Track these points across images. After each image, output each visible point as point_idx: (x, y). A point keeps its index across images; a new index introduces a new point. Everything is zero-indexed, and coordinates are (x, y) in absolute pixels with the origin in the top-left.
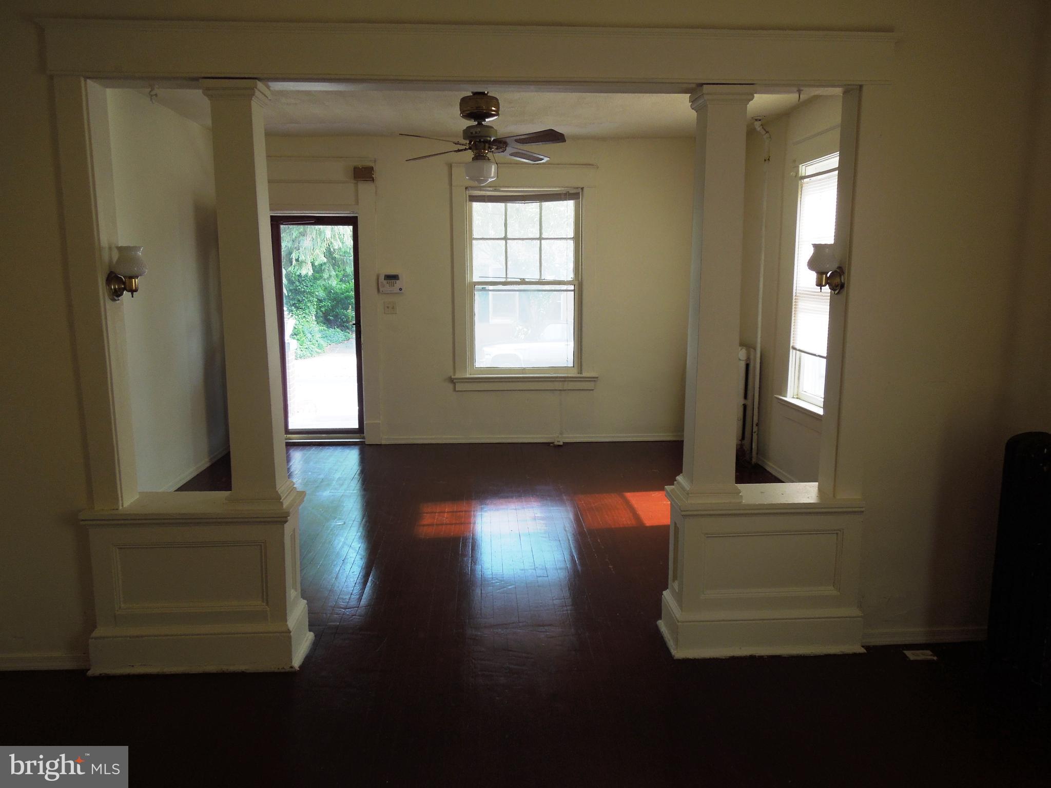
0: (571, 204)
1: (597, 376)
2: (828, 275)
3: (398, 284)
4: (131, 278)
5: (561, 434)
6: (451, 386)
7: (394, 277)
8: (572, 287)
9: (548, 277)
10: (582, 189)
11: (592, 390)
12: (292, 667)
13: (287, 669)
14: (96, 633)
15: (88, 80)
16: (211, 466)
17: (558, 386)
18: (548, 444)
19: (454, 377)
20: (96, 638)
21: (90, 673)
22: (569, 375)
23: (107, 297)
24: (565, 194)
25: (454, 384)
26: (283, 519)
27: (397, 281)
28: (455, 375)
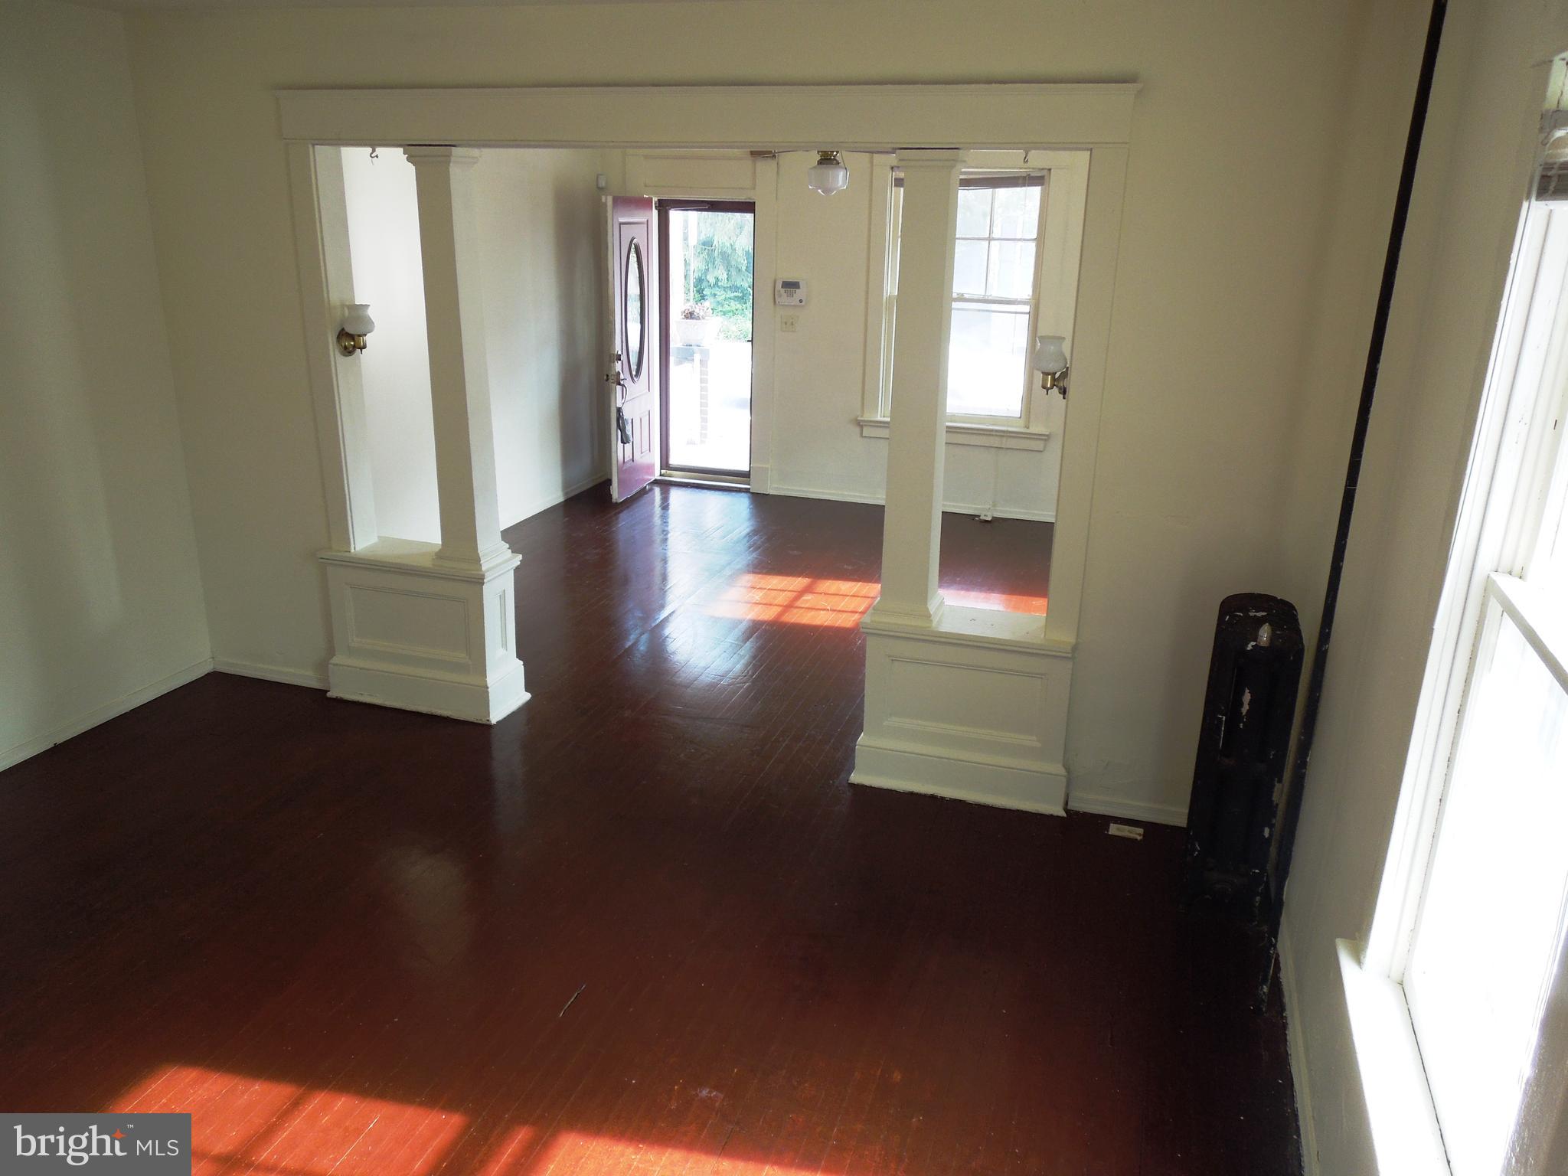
0: (1035, 192)
1: (1047, 433)
2: (1057, 376)
3: (799, 293)
4: (359, 336)
5: (994, 506)
6: (858, 429)
7: (791, 286)
8: (1027, 309)
9: (995, 293)
10: (1050, 170)
11: (1041, 451)
12: (488, 720)
13: (484, 721)
14: (335, 660)
15: (316, 147)
16: (565, 501)
17: (995, 442)
18: (973, 516)
19: (862, 419)
20: (334, 665)
21: (329, 695)
22: (1010, 429)
23: (337, 352)
24: (1024, 178)
25: (862, 427)
26: (480, 581)
27: (797, 290)
28: (862, 416)
